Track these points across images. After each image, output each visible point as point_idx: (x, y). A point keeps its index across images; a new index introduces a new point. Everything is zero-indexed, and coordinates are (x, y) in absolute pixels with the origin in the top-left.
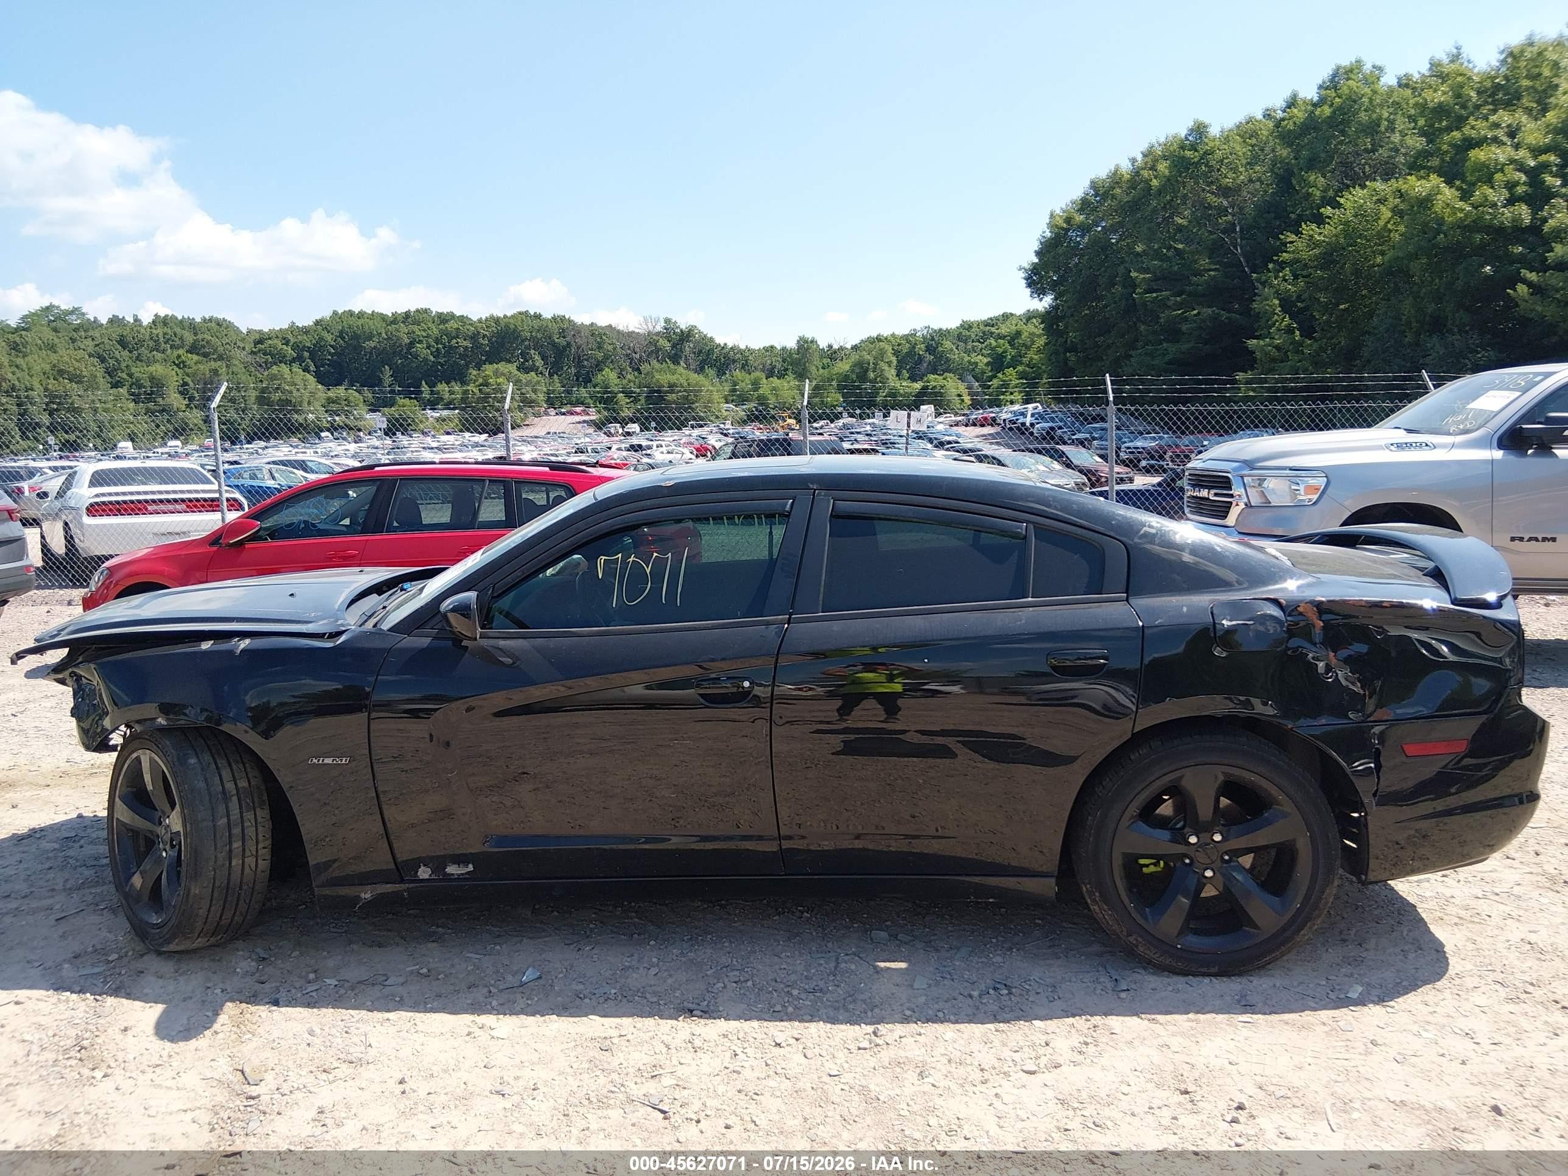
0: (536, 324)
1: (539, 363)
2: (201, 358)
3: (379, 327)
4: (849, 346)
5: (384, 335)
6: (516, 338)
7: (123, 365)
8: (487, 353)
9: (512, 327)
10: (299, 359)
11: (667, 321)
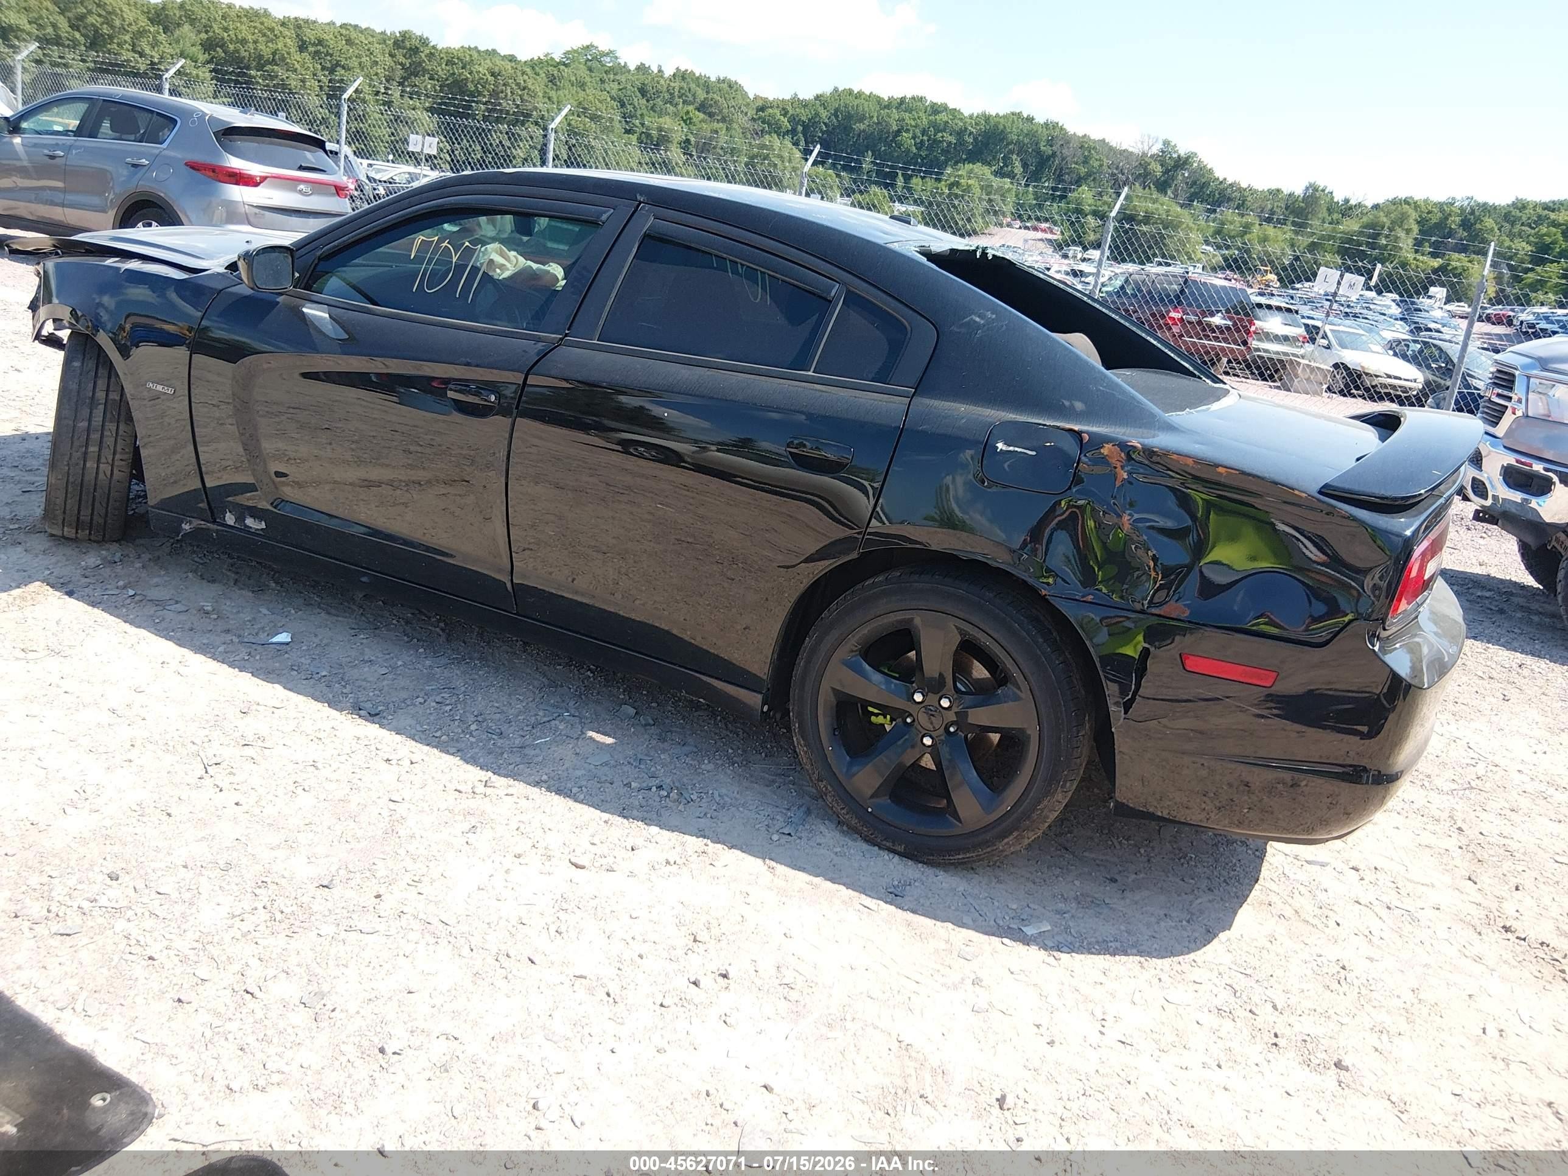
0: (1026, 127)
1: (1018, 169)
2: (706, 117)
3: (872, 109)
4: (1369, 204)
5: (875, 119)
6: (1002, 140)
7: (639, 112)
8: (970, 152)
9: (1001, 127)
10: (793, 132)
11: (1166, 143)
